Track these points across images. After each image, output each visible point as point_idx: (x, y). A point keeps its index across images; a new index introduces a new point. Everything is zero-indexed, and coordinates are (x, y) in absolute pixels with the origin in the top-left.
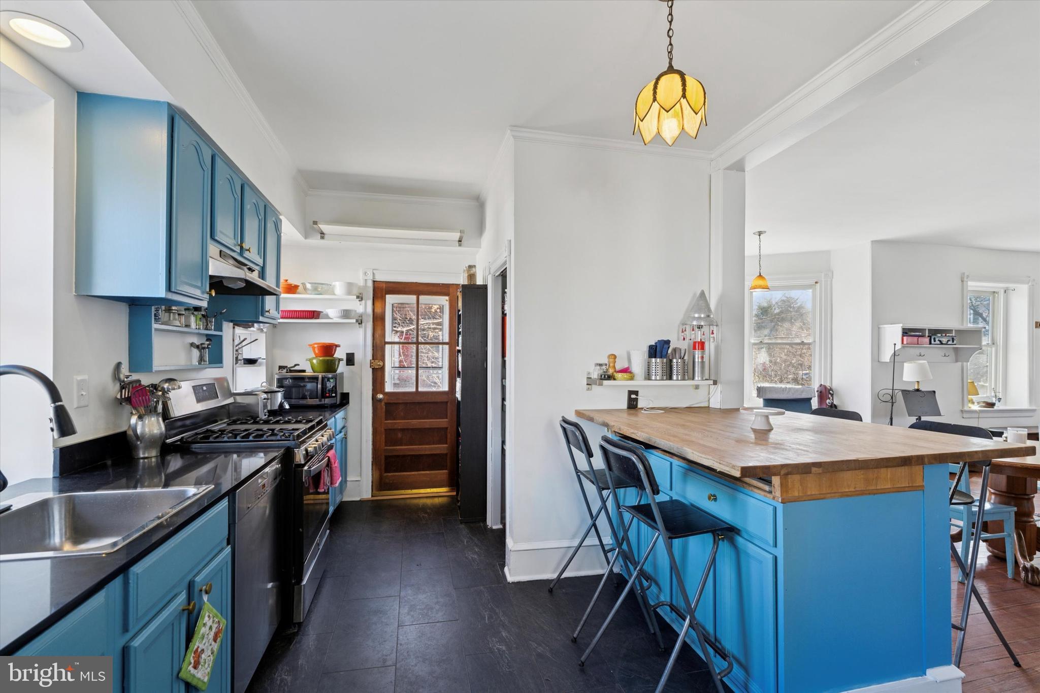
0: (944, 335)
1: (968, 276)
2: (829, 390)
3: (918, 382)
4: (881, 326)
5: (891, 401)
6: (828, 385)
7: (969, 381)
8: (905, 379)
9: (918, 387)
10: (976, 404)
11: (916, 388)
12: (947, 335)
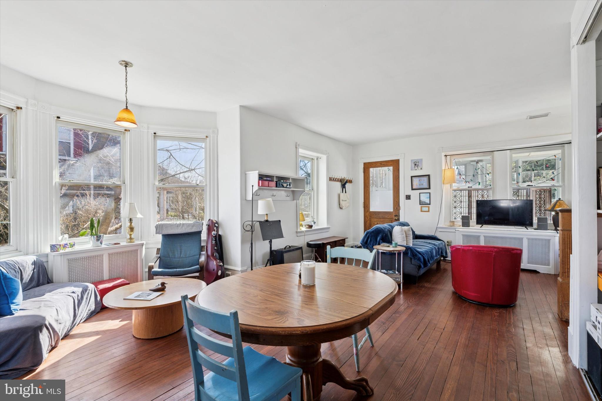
0: (285, 181)
1: (299, 145)
2: (215, 224)
3: (267, 214)
4: (247, 173)
5: (251, 230)
6: (215, 219)
7: (300, 212)
8: (259, 213)
9: (267, 218)
10: (304, 226)
11: (266, 219)
12: (287, 181)
